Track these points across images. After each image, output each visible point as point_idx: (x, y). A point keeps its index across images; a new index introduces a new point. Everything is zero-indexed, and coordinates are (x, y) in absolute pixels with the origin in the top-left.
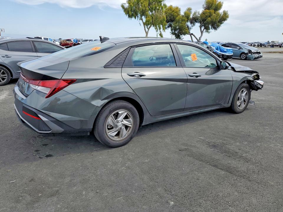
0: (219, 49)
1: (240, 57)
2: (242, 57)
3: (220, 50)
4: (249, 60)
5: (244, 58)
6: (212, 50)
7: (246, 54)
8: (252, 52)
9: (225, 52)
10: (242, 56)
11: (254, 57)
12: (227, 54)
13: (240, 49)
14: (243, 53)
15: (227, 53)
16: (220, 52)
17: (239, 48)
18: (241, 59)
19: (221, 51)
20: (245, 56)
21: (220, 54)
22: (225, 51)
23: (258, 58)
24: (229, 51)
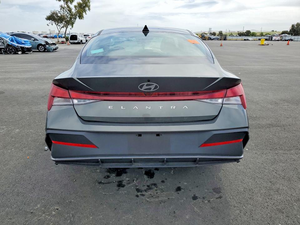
0: (14, 41)
1: (38, 49)
2: (41, 49)
3: (16, 41)
4: (49, 51)
5: (42, 50)
6: (5, 42)
7: (44, 46)
8: (48, 43)
9: (23, 44)
10: (39, 48)
11: (53, 49)
12: (27, 47)
13: (35, 40)
14: (41, 45)
15: (26, 45)
16: (17, 45)
17: (33, 39)
18: (40, 51)
19: (18, 43)
20: (43, 47)
21: (17, 46)
22: (23, 42)
23: (56, 49)
24: (27, 42)
